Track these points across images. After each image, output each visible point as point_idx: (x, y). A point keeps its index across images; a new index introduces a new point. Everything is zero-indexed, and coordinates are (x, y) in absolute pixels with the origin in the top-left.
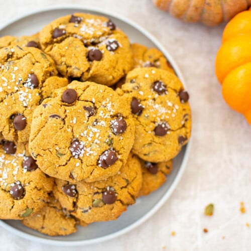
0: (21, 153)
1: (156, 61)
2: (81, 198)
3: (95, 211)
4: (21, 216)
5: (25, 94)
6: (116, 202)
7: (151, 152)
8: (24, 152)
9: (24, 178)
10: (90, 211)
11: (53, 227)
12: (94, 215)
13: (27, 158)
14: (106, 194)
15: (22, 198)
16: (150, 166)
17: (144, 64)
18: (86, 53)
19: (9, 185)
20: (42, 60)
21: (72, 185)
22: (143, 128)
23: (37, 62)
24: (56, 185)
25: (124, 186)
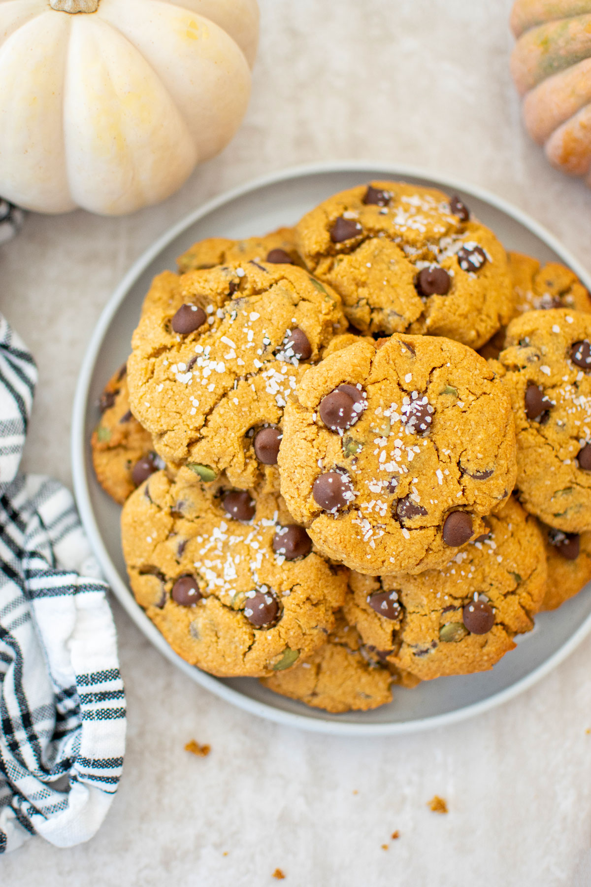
0: (268, 519)
1: (563, 293)
2: (412, 621)
3: (445, 651)
4: (270, 668)
5: (280, 378)
6: (494, 629)
7: (571, 508)
8: (276, 514)
9: (278, 576)
10: (433, 651)
11: (340, 691)
12: (441, 662)
13: (286, 530)
14: (472, 609)
15: (274, 626)
16: (562, 542)
17: (537, 302)
18: (413, 278)
19: (241, 596)
20: (315, 295)
21: (391, 591)
22: (554, 453)
23: (304, 300)
24: (352, 592)
25: (511, 589)
